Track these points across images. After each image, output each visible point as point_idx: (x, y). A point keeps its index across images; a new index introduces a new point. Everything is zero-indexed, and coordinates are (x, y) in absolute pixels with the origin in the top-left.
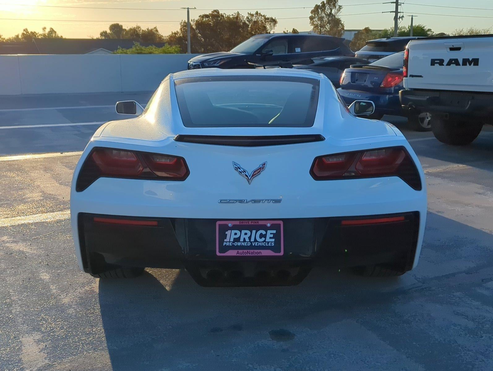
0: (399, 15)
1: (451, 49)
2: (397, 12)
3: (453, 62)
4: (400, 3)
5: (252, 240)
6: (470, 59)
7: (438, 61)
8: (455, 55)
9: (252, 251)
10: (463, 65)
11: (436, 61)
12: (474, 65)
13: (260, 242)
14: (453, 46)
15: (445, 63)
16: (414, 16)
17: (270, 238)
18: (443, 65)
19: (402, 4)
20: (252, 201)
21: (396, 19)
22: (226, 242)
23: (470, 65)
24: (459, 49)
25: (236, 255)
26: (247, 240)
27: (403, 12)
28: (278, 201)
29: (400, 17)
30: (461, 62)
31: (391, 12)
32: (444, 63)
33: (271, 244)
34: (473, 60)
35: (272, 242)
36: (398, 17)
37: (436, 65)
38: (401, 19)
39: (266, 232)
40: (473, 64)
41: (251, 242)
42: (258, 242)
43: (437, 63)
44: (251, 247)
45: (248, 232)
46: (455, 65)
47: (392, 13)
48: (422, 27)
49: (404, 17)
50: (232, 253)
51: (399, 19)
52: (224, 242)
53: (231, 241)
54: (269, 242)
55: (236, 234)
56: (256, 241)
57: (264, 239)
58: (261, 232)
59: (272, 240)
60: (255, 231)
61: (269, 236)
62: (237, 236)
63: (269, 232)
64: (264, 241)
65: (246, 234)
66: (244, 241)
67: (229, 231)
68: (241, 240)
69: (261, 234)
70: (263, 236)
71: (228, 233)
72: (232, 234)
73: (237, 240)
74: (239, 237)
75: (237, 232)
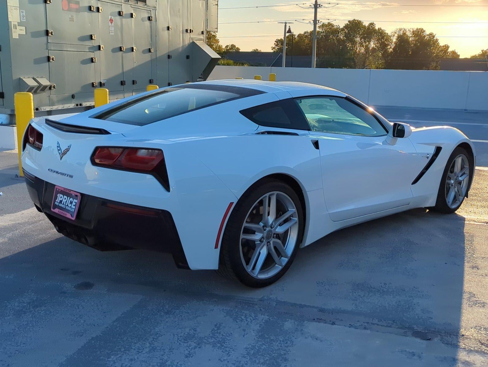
5: (67, 205)
9: (64, 212)
13: (69, 207)
26: (65, 203)
33: (73, 210)
39: (73, 200)
41: (66, 206)
44: (65, 210)
45: (66, 197)
50: (57, 211)
52: (55, 201)
53: (59, 202)
54: (72, 208)
55: (61, 197)
56: (68, 205)
57: (71, 205)
58: (71, 199)
59: (74, 207)
60: (69, 198)
61: (74, 204)
62: (61, 199)
63: (75, 201)
64: (71, 207)
65: (65, 199)
66: (63, 204)
67: (59, 194)
68: (63, 203)
69: (71, 201)
70: (71, 203)
71: (58, 195)
72: (60, 197)
73: (61, 202)
74: (62, 200)
75: (62, 196)
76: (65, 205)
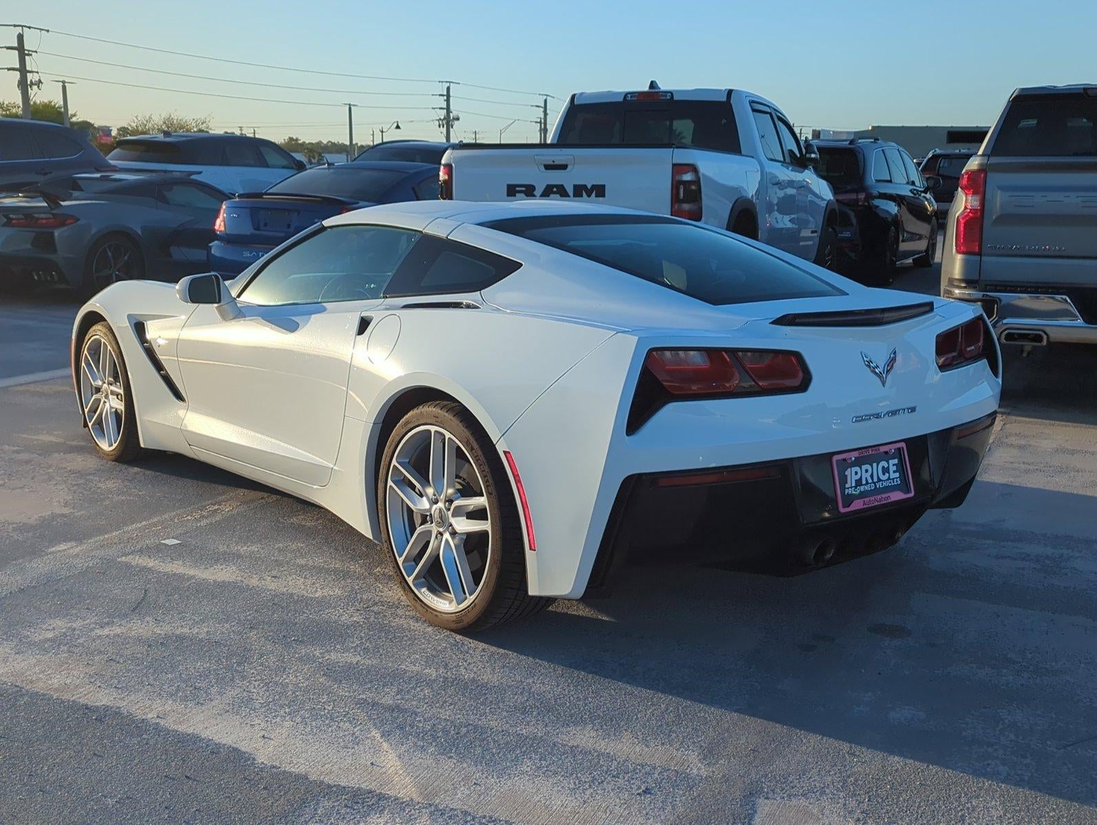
0: (29, 76)
1: (548, 167)
2: (23, 70)
3: (555, 189)
4: (29, 51)
5: (875, 480)
6: (589, 187)
7: (524, 189)
8: (555, 178)
9: (879, 497)
10: (574, 196)
11: (517, 189)
12: (596, 196)
13: (884, 481)
14: (553, 162)
15: (538, 192)
16: (68, 83)
17: (894, 472)
18: (534, 196)
19: (33, 54)
20: (888, 413)
21: (24, 85)
22: (848, 488)
23: (589, 196)
24: (564, 167)
25: (862, 507)
26: (870, 481)
27: (37, 72)
28: (913, 410)
29: (31, 81)
30: (570, 191)
31: (9, 69)
32: (535, 193)
33: (897, 481)
34: (594, 187)
35: (897, 478)
36: (29, 83)
37: (517, 195)
38: (35, 87)
39: (888, 463)
40: (594, 194)
41: (875, 483)
42: (882, 481)
43: (520, 192)
44: (877, 491)
45: (868, 467)
46: (558, 195)
47: (11, 71)
48: (57, 106)
49: (42, 83)
50: (857, 505)
51: (31, 87)
52: (843, 488)
53: (854, 485)
54: (893, 479)
55: (856, 473)
56: (879, 480)
57: (887, 475)
58: (883, 463)
59: (897, 475)
60: (875, 465)
61: (892, 468)
62: (858, 477)
63: (891, 462)
64: (889, 479)
65: (867, 471)
66: (867, 483)
67: (849, 470)
68: (864, 482)
69: (883, 467)
70: (886, 470)
71: (848, 473)
72: (852, 474)
73: (859, 483)
74: (861, 478)
75: (857, 469)
76: (873, 482)
